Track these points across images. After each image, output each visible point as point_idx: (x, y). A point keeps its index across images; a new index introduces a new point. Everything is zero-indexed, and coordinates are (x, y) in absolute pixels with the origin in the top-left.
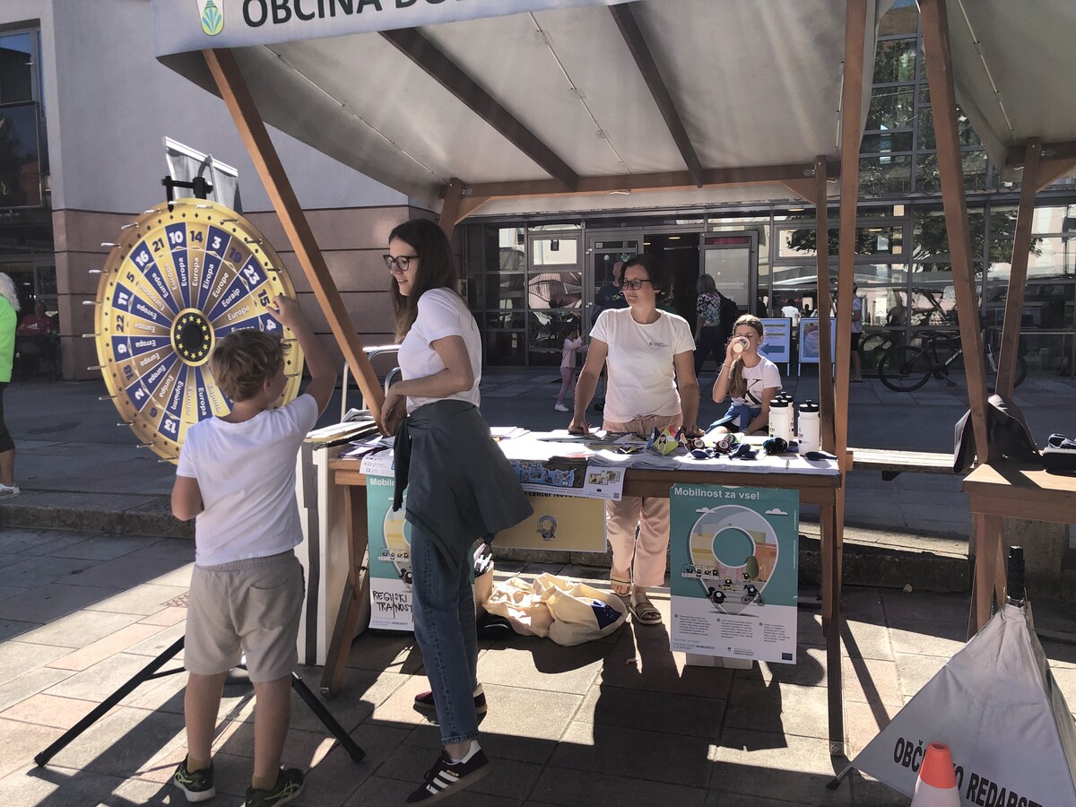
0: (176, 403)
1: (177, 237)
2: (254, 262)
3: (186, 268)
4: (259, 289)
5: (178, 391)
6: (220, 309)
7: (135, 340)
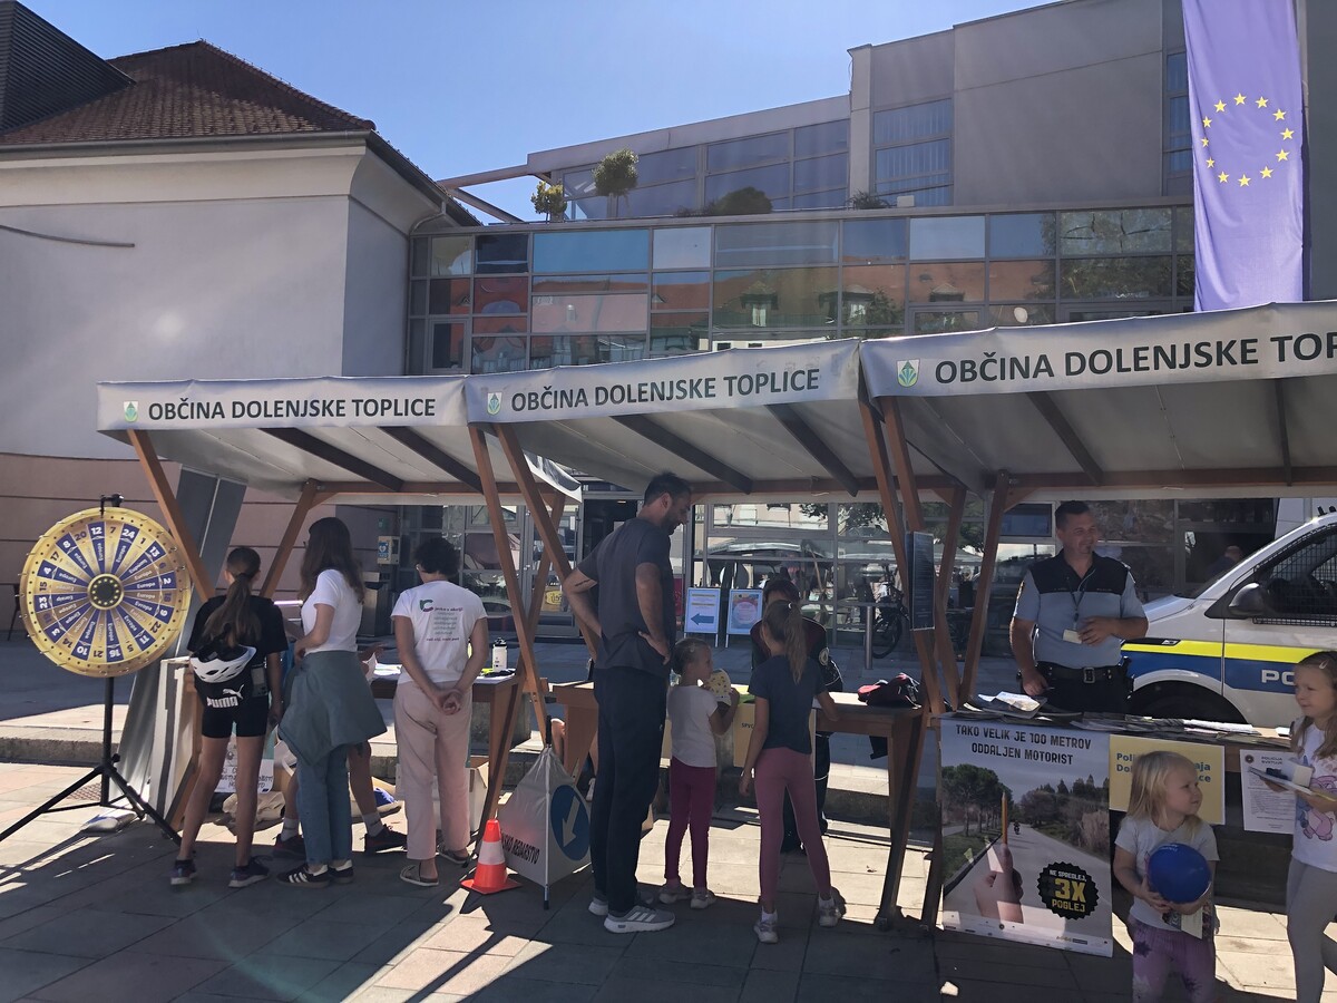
0: (142, 563)
1: (81, 650)
2: (37, 607)
3: (86, 630)
4: (43, 593)
5: (136, 568)
6: (76, 597)
7: (152, 613)
